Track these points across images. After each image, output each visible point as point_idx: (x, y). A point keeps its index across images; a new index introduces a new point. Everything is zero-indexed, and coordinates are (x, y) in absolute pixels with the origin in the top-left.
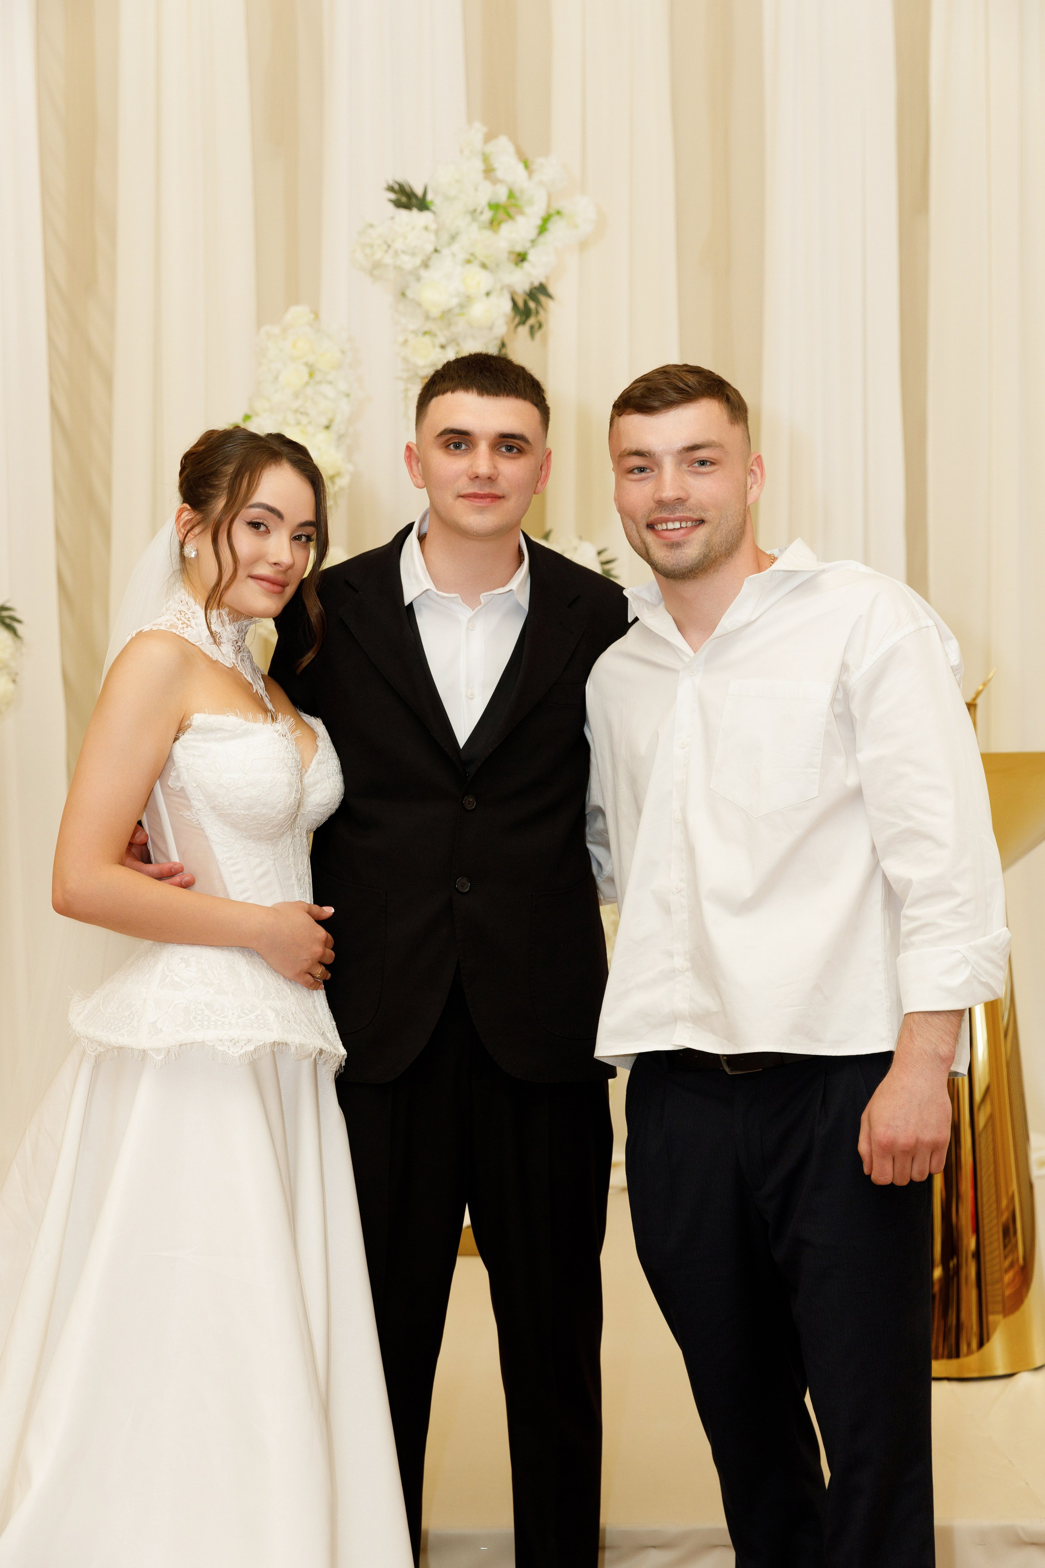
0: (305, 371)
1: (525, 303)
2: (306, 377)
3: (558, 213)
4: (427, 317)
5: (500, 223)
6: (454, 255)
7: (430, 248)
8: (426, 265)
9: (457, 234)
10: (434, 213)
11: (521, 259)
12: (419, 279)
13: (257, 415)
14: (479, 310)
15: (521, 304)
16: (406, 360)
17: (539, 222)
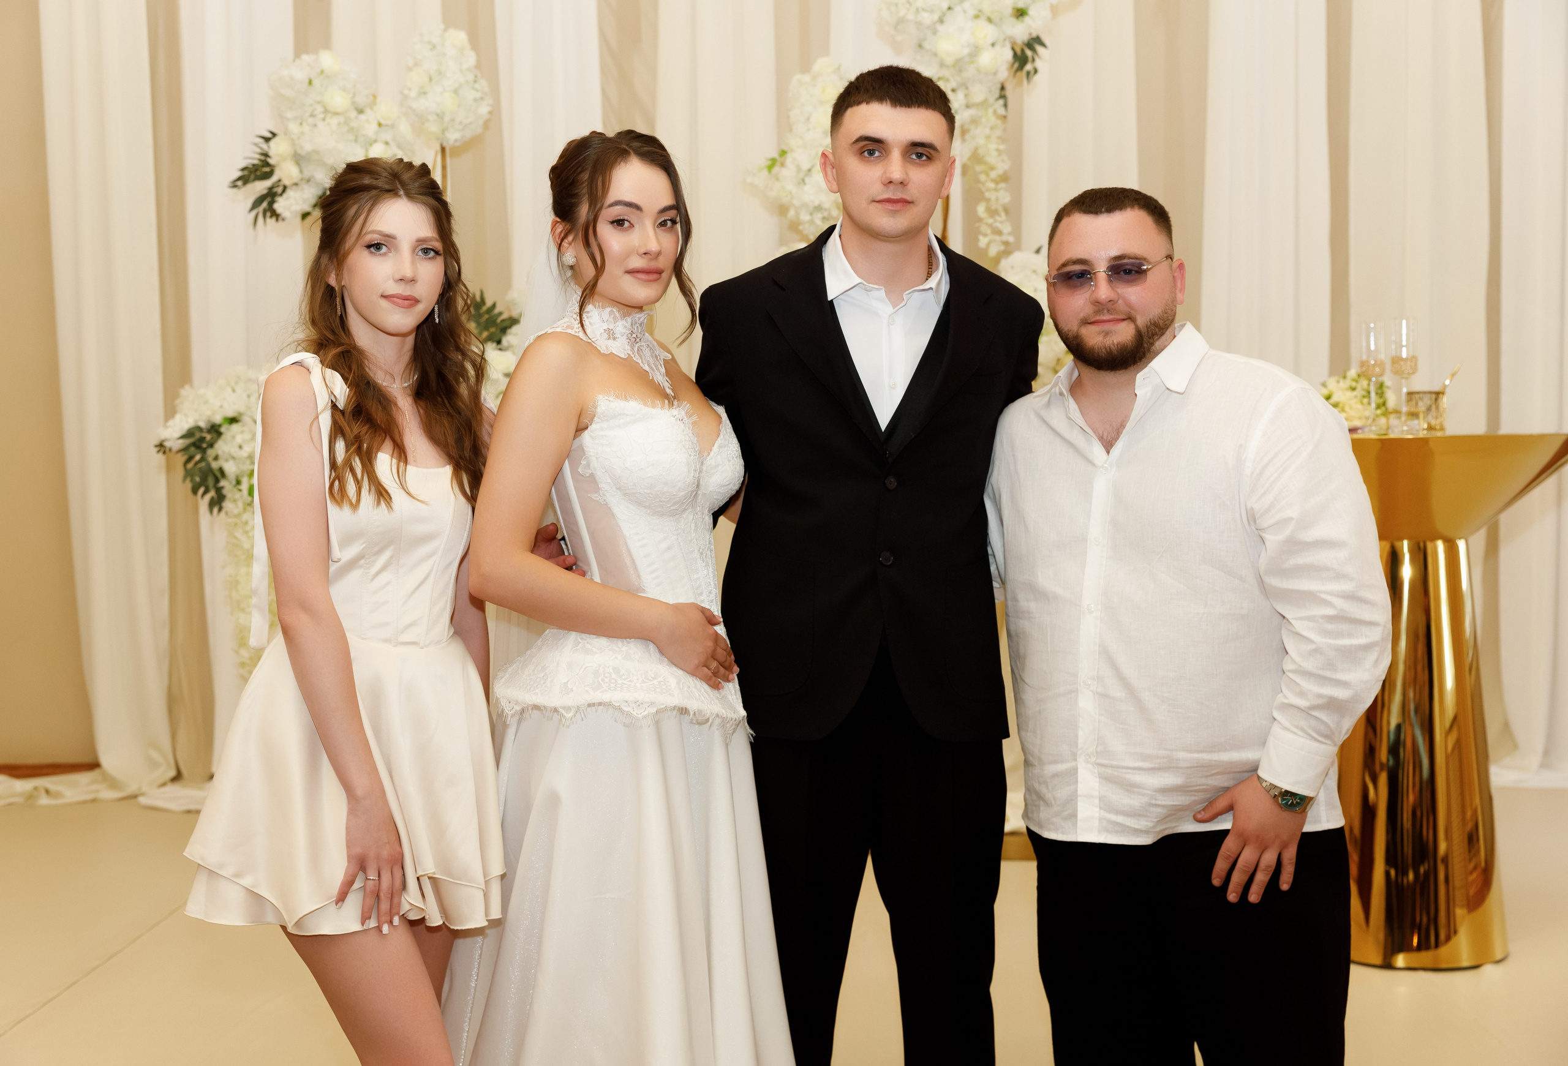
1: (1023, 51)
4: (942, 65)
6: (965, 12)
7: (945, 6)
8: (941, 21)
12: (935, 32)
13: (792, 150)
14: (986, 59)
15: (1019, 52)
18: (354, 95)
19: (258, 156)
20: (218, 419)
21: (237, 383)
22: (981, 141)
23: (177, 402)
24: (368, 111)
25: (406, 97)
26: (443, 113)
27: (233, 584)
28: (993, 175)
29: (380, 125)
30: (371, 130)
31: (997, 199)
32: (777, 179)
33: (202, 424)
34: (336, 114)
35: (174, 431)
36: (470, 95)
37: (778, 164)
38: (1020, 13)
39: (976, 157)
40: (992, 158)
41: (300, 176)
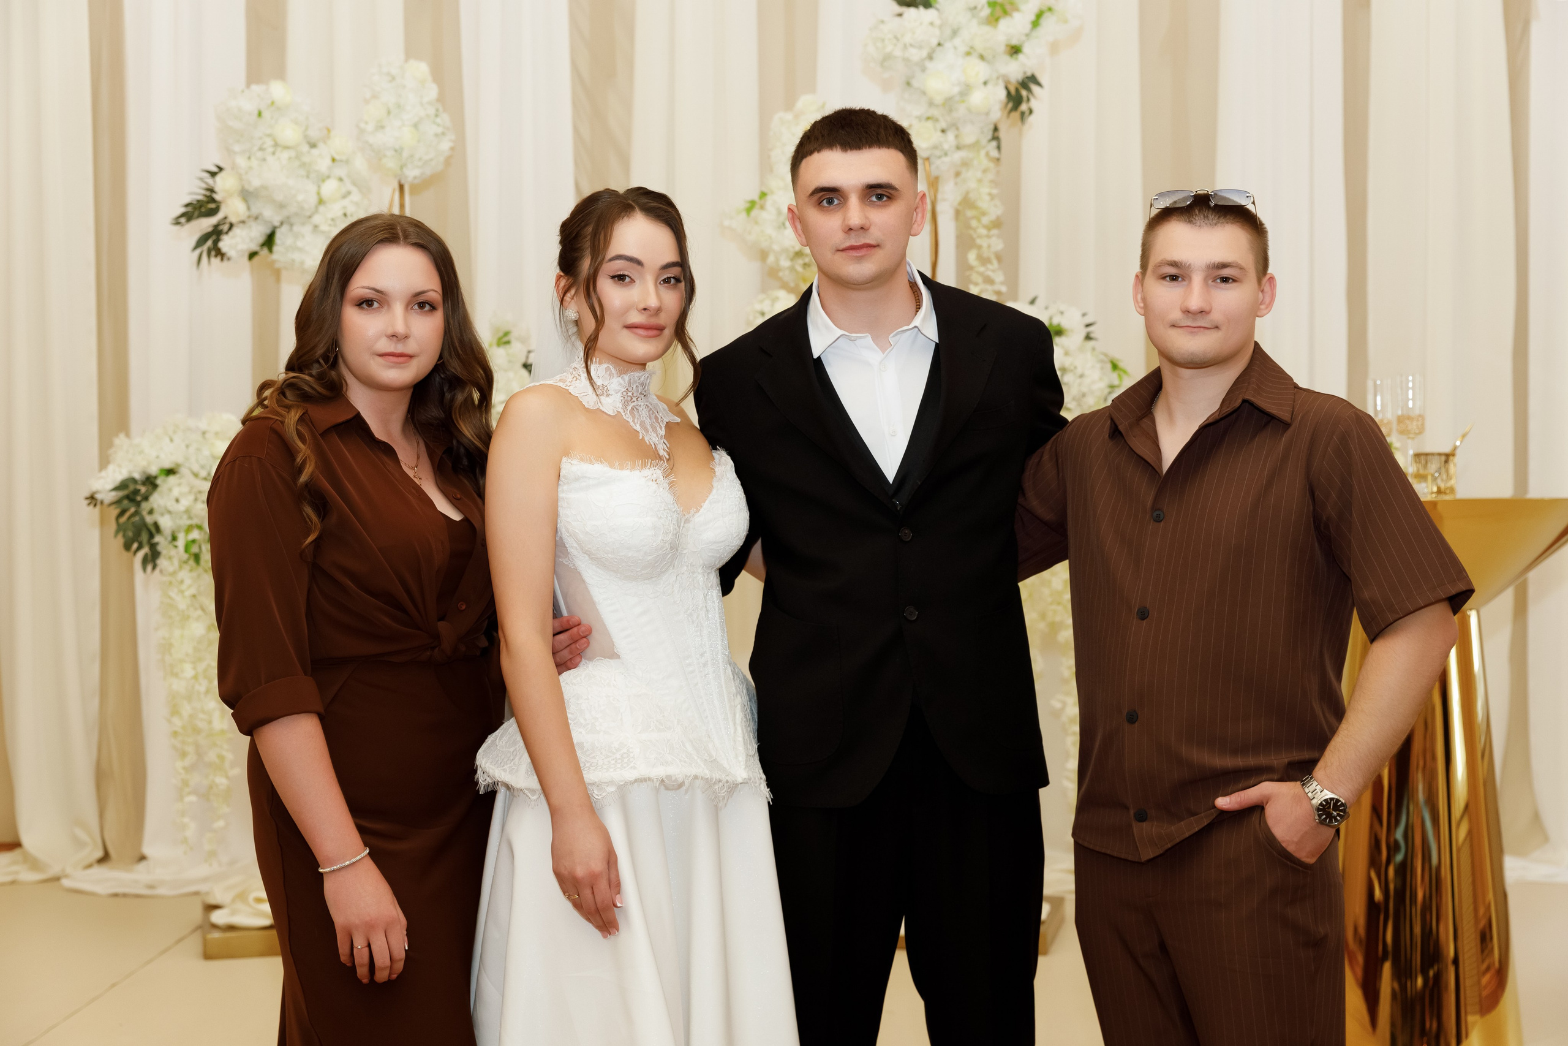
1: (1017, 90)
3: (1050, 9)
4: (931, 104)
5: (997, 20)
6: (955, 48)
7: (935, 42)
8: (930, 57)
9: (958, 29)
10: (937, 9)
12: (924, 69)
13: (773, 192)
14: (977, 98)
15: (1013, 91)
17: (1032, 17)
18: (307, 129)
19: (204, 192)
20: (153, 470)
21: (175, 432)
22: (972, 185)
23: (111, 451)
24: (321, 145)
25: (362, 131)
26: (402, 149)
27: (166, 647)
28: (985, 220)
29: (334, 160)
30: (323, 165)
31: (989, 246)
32: (756, 223)
33: (137, 476)
34: (287, 148)
35: (106, 483)
36: (431, 129)
37: (757, 206)
38: (1015, 51)
39: (967, 201)
40: (984, 203)
41: (247, 213)
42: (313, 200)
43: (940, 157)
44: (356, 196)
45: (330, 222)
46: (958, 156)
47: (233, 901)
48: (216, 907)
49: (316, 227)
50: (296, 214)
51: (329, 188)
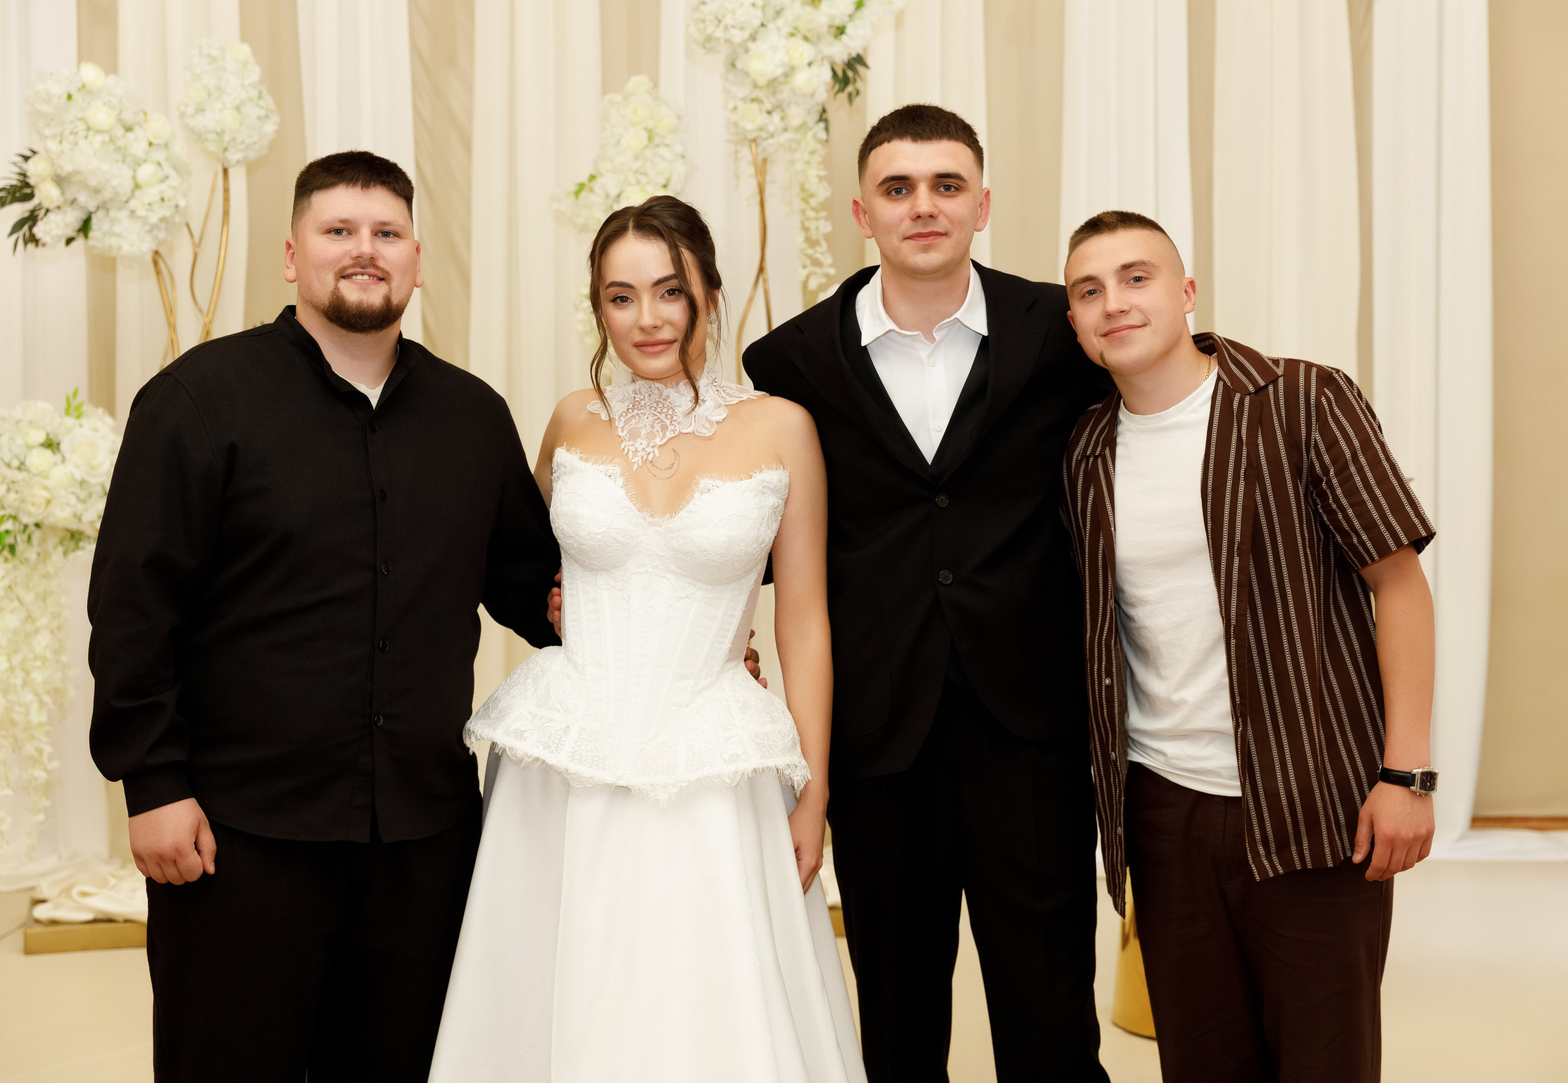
0: (644, 136)
1: (844, 72)
2: (645, 141)
4: (755, 86)
6: (779, 29)
7: (756, 23)
9: (782, 9)
11: (840, 32)
12: (747, 51)
13: (601, 175)
14: (801, 79)
15: (840, 73)
16: (736, 125)
18: (121, 112)
22: (800, 167)
24: (137, 129)
25: (182, 114)
26: (223, 132)
28: (813, 202)
29: (151, 144)
30: (139, 149)
31: (817, 229)
32: (584, 206)
34: (100, 131)
36: (253, 112)
37: (587, 189)
40: (812, 186)
41: (61, 199)
42: (129, 185)
43: (766, 139)
44: (174, 180)
45: (147, 207)
46: (784, 137)
47: (60, 894)
48: (43, 901)
49: (133, 212)
50: (112, 199)
51: (146, 172)
